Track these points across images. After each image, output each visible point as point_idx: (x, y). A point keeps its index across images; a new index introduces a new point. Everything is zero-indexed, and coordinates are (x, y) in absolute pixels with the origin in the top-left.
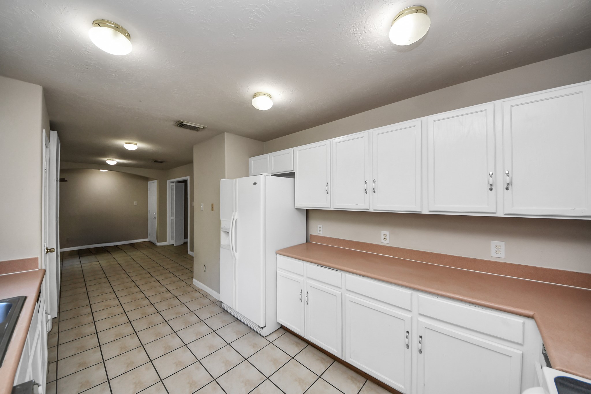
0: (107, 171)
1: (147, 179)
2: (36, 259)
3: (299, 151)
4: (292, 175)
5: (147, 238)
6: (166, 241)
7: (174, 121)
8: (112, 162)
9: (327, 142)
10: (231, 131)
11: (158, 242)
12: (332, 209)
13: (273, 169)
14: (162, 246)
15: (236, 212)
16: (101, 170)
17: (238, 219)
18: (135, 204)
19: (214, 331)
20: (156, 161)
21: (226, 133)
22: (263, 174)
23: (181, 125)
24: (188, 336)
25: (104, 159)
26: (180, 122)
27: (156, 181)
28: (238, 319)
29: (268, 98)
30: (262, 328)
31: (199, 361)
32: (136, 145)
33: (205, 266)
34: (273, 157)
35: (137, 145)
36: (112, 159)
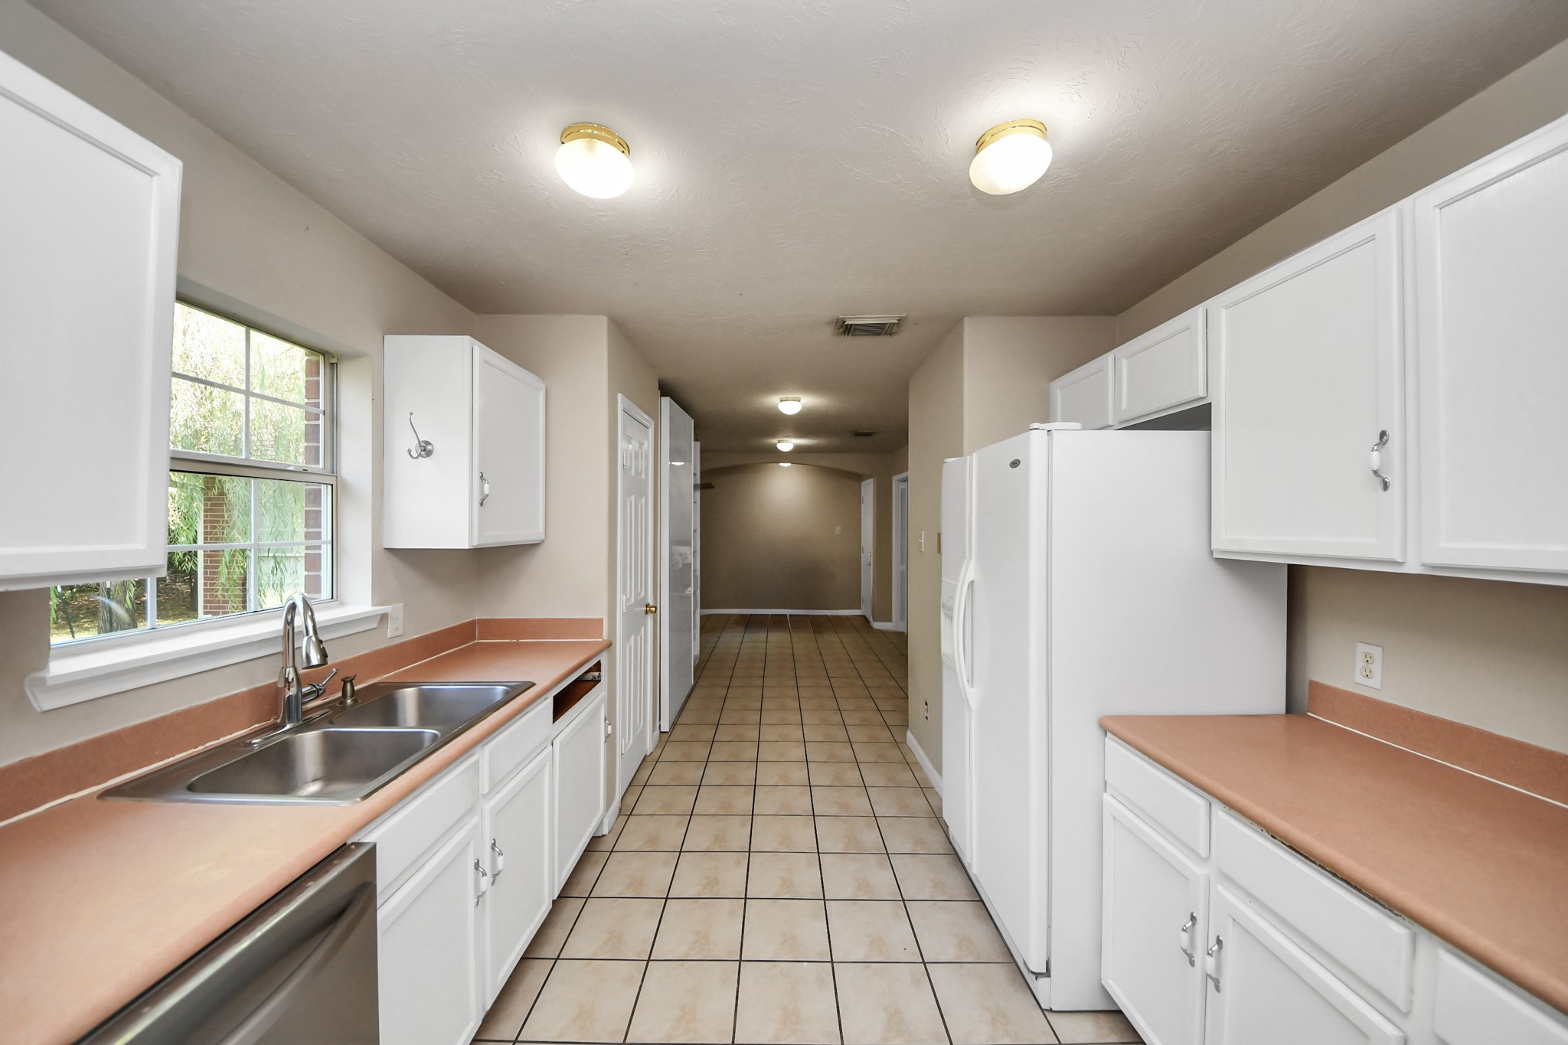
0: (789, 464)
1: (859, 478)
2: (600, 621)
3: (1227, 307)
4: (1197, 418)
5: (860, 608)
6: (890, 620)
7: (828, 323)
8: (786, 445)
9: (1384, 222)
10: (981, 309)
11: (874, 620)
12: (1412, 568)
13: (1124, 407)
14: (881, 632)
15: (971, 558)
16: (781, 464)
17: (975, 584)
18: (837, 532)
19: (903, 900)
20: (858, 434)
21: (967, 320)
22: (1042, 426)
23: (847, 329)
24: (842, 878)
25: (775, 441)
26: (841, 322)
27: (871, 480)
28: (982, 900)
29: (1033, 138)
30: (1037, 975)
31: (832, 962)
32: (799, 401)
33: (926, 704)
34: (1124, 361)
35: (802, 401)
36: (785, 439)
